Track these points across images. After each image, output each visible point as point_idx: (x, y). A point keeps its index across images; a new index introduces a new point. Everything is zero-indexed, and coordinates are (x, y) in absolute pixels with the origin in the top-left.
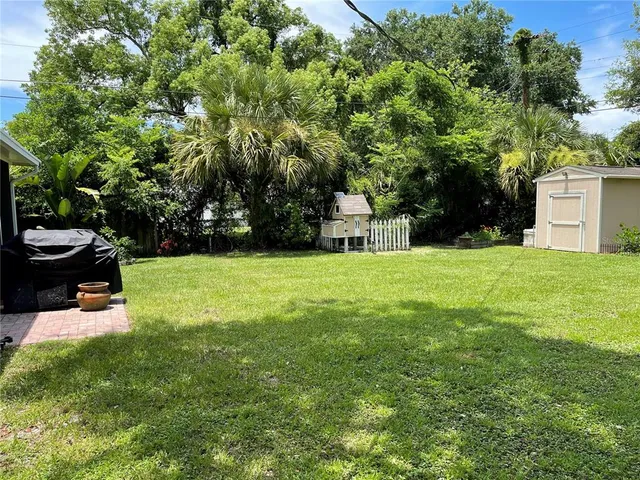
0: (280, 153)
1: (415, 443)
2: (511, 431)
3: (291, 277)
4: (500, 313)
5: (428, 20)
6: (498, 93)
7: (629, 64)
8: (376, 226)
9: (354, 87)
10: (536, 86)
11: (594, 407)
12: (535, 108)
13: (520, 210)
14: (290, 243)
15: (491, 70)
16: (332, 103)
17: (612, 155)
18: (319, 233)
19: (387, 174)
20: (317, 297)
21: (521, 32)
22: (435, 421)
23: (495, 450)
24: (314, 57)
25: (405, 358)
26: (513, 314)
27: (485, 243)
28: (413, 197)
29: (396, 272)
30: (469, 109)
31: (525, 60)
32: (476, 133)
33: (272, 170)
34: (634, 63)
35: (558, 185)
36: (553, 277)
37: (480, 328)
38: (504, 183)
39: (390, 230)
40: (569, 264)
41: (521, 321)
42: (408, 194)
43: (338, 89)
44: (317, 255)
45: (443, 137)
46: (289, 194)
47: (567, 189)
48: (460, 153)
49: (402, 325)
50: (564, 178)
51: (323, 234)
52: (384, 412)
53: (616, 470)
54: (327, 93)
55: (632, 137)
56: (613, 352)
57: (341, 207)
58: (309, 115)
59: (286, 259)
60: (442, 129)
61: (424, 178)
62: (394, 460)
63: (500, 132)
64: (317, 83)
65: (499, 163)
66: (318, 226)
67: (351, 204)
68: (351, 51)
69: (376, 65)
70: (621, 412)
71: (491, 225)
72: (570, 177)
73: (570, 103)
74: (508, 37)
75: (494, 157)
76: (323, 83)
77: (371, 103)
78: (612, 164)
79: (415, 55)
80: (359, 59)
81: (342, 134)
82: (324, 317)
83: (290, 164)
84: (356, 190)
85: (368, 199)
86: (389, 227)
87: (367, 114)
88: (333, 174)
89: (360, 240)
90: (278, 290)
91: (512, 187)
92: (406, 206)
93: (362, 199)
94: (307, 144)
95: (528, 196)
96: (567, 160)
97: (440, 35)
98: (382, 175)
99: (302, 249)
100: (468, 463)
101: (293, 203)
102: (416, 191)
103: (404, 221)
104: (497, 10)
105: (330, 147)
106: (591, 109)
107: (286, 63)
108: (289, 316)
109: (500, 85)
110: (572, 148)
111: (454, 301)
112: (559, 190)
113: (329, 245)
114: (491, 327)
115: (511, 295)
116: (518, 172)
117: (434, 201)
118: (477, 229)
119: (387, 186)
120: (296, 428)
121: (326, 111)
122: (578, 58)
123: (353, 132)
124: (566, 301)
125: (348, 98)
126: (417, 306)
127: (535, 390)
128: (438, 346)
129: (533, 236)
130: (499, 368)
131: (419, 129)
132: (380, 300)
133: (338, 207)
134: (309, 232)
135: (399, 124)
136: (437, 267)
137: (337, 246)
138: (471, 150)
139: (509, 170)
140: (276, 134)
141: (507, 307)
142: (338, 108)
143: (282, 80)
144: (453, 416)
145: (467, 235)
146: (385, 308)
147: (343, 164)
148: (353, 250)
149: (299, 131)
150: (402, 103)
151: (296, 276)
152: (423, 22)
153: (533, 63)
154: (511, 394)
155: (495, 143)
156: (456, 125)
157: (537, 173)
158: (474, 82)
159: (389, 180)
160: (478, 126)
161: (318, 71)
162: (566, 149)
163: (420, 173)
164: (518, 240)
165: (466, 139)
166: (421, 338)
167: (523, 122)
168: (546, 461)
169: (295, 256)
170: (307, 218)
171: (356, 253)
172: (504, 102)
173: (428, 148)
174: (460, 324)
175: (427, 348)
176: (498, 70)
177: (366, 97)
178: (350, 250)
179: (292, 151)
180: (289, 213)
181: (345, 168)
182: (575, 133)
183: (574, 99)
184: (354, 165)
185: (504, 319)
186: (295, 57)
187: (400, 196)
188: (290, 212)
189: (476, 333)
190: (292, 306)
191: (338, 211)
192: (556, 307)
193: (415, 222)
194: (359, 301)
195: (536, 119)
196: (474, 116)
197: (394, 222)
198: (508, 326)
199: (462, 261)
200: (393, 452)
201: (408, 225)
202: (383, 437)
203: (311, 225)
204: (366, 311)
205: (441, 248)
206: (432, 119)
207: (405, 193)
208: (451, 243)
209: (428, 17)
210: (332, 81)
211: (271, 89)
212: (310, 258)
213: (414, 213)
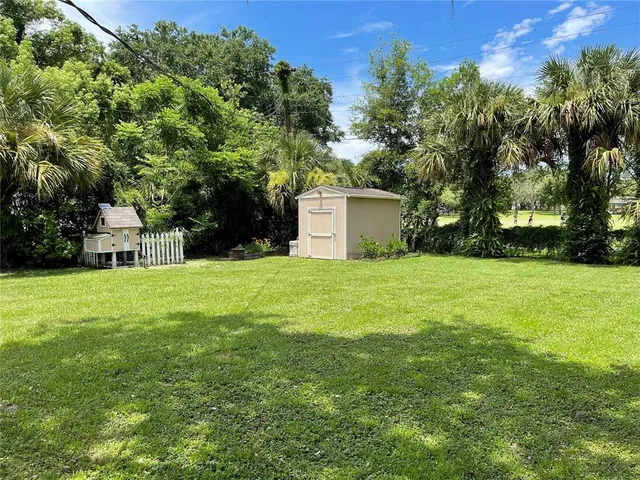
0: (28, 159)
1: (165, 441)
2: (253, 413)
3: (43, 297)
4: (261, 316)
5: (199, 37)
6: (265, 115)
7: (366, 102)
8: (147, 240)
9: (120, 93)
10: (296, 113)
11: (322, 383)
12: (295, 133)
13: (287, 223)
14: (43, 260)
15: (258, 94)
16: (94, 107)
17: (355, 178)
18: (82, 248)
19: (158, 186)
20: (74, 316)
21: (282, 64)
22: (187, 418)
23: (238, 431)
24: (72, 55)
25: (165, 365)
26: (271, 315)
27: (257, 254)
28: (187, 210)
29: (167, 285)
30: (238, 128)
31: (286, 89)
32: (245, 151)
33: (18, 176)
34: (370, 102)
35: (315, 202)
36: (308, 282)
37: (241, 331)
38: (272, 200)
39: (163, 243)
40: (323, 270)
41: (277, 321)
42: (182, 207)
43: (101, 93)
44: (78, 272)
45: (214, 153)
46: (41, 204)
47: (321, 205)
48: (230, 170)
49: (166, 336)
50: (319, 196)
51: (86, 249)
52: (138, 418)
53: (330, 429)
54: (88, 96)
55: (370, 164)
56: (343, 338)
57: (107, 220)
58: (64, 118)
59: (37, 278)
60: (214, 145)
61: (197, 191)
62: (141, 460)
63: (267, 152)
64: (75, 84)
65: (267, 181)
66: (79, 241)
67: (119, 217)
68: (116, 55)
69: (146, 74)
70: (341, 383)
71: (261, 237)
72: (324, 195)
73: (324, 132)
74: (272, 66)
75: (262, 175)
76: (83, 86)
77: (140, 112)
78: (356, 186)
79: (185, 69)
80: (125, 65)
81: (107, 142)
82: (81, 337)
83: (41, 170)
84: (124, 201)
85: (138, 212)
86: (162, 240)
87: (134, 124)
88: (97, 184)
89: (130, 254)
90: (24, 313)
91: (279, 203)
92: (179, 219)
93: (131, 211)
94: (64, 150)
95: (292, 211)
96: (321, 181)
97: (210, 54)
98: (154, 188)
99: (59, 267)
100: (211, 447)
101: (47, 215)
102: (190, 204)
103: (178, 234)
104: (261, 40)
105: (92, 155)
106: (341, 138)
107: (36, 59)
108: (37, 340)
109: (266, 108)
110: (325, 170)
111: (220, 309)
112: (315, 206)
113: (94, 261)
114: (251, 329)
115: (273, 299)
116: (283, 190)
117: (209, 214)
118: (250, 241)
119: (159, 198)
120: (36, 450)
121: (86, 116)
122: (330, 92)
123: (120, 141)
124: (316, 301)
125: (113, 105)
126: (184, 316)
127: (279, 378)
128: (199, 351)
129: (297, 247)
130: (251, 364)
131: (191, 144)
132: (146, 313)
133: (103, 220)
134: (69, 247)
135: (170, 136)
136: (209, 278)
137: (103, 262)
138: (242, 167)
139: (276, 187)
140: (22, 136)
141: (267, 310)
142: (101, 114)
143: (30, 77)
144: (204, 410)
145: (240, 247)
146: (151, 321)
147: (109, 173)
148: (122, 265)
149: (52, 135)
150: (173, 116)
151: (50, 297)
152: (194, 38)
153: (294, 93)
154: (259, 383)
155: (263, 162)
156: (227, 143)
157: (298, 191)
158: (245, 104)
159: (162, 193)
160: (247, 145)
161: (77, 72)
162: (320, 171)
163: (193, 186)
164: (285, 251)
165: (236, 156)
166: (185, 345)
167: (285, 144)
168: (277, 432)
169: (50, 274)
170: (66, 232)
171: (126, 268)
172: (271, 126)
173: (200, 163)
174: (223, 329)
175: (189, 355)
176: (265, 95)
177: (135, 106)
178: (118, 265)
179: (43, 156)
180: (41, 226)
181: (112, 178)
182: (327, 158)
183: (328, 129)
184: (121, 175)
185: (263, 321)
186: (48, 52)
187: (174, 209)
188: (43, 225)
189: (237, 336)
190: (42, 328)
191: (103, 224)
192: (307, 306)
193: (190, 235)
194: (124, 316)
195: (297, 143)
196: (244, 135)
197: (167, 235)
198: (265, 326)
199: (234, 272)
200: (141, 452)
201: (181, 239)
202: (132, 442)
203: (70, 239)
204: (131, 326)
205: (216, 260)
206: (203, 135)
207: (178, 206)
208: (226, 256)
209: (198, 34)
210: (93, 84)
211: (16, 85)
212: (69, 276)
213: (189, 226)
